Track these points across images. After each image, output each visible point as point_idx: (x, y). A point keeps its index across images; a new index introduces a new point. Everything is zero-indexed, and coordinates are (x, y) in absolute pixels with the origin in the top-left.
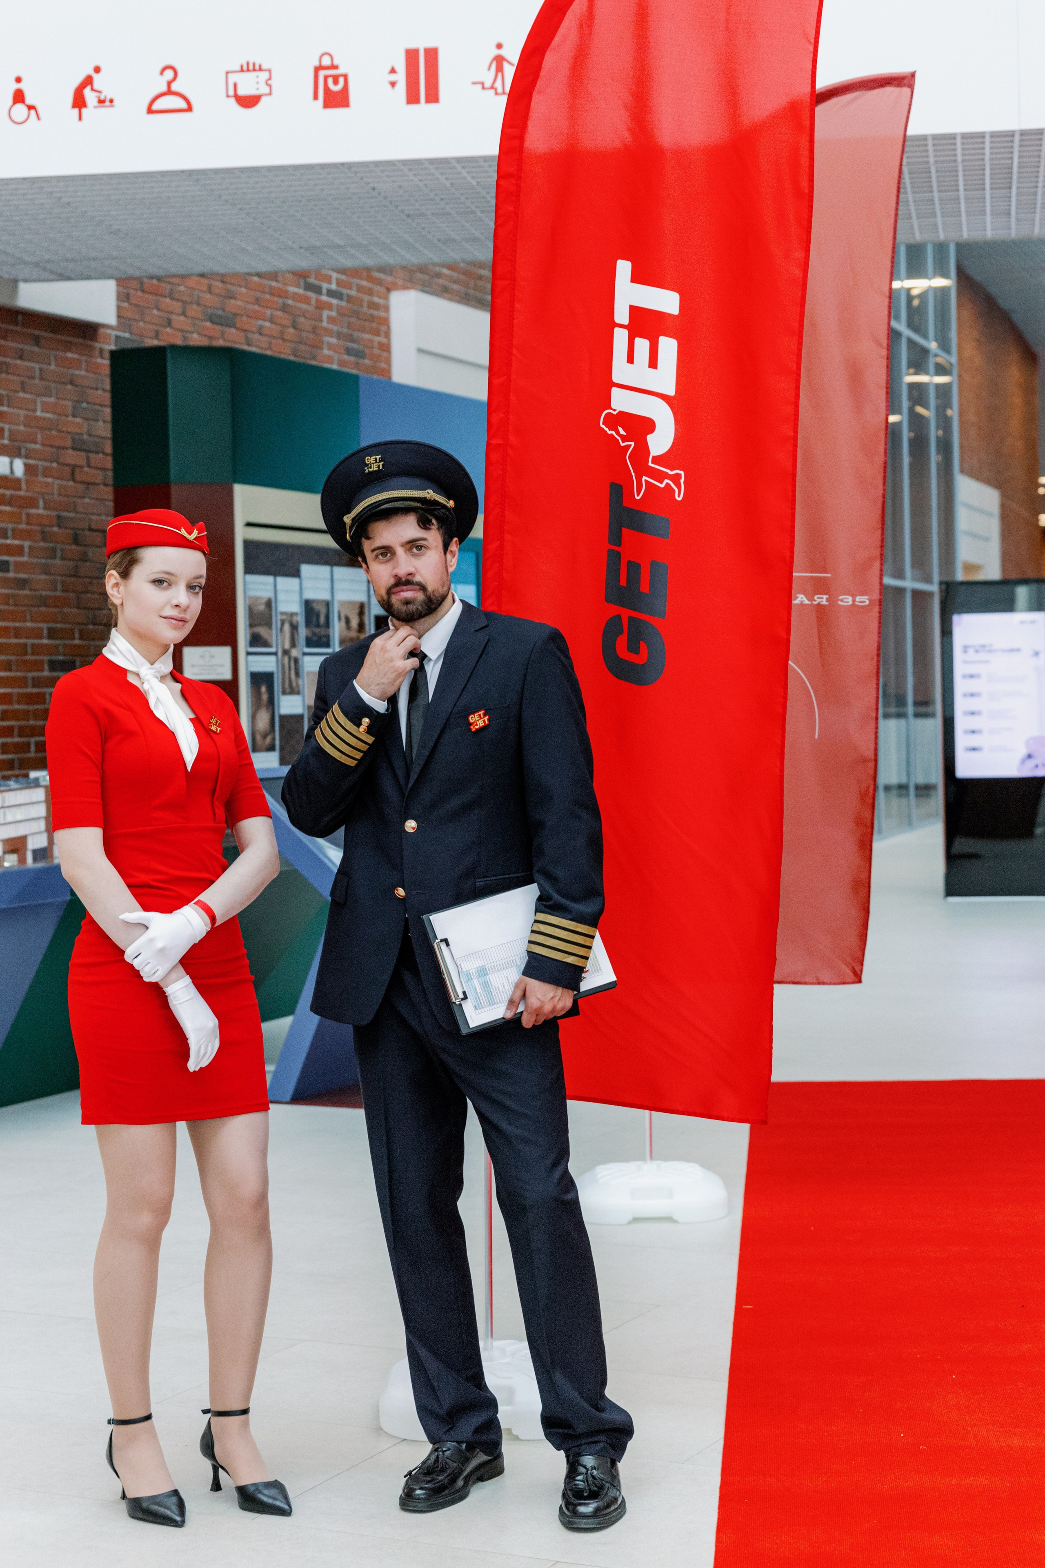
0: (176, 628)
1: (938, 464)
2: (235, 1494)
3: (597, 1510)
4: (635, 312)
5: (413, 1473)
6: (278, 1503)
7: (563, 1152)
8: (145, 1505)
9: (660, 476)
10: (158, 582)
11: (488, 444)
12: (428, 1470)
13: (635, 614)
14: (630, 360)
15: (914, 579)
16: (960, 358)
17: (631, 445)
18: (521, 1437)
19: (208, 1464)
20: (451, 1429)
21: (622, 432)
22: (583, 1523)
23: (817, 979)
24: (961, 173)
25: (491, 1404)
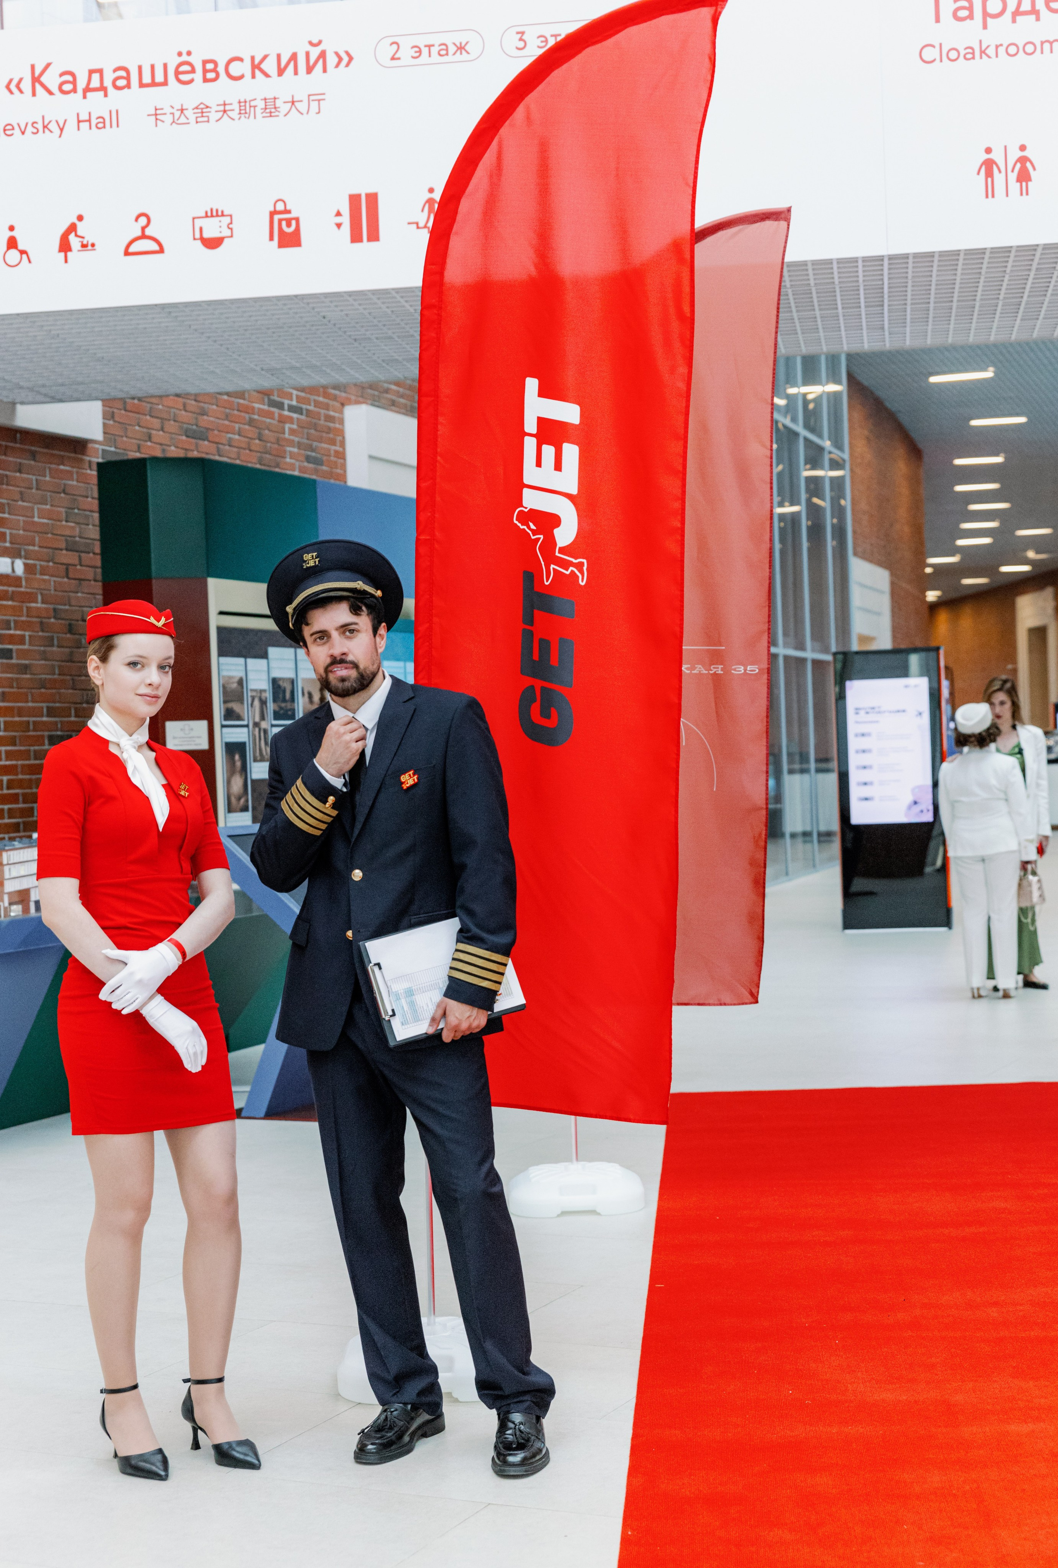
0: (150, 704)
1: (833, 548)
2: (212, 1452)
3: (525, 1459)
4: (542, 422)
5: (366, 1431)
6: (249, 1459)
7: (490, 1152)
8: (133, 1462)
9: (566, 564)
10: (133, 664)
11: (418, 539)
12: (378, 1428)
13: (546, 684)
14: (539, 464)
15: (813, 650)
16: (851, 455)
17: (540, 538)
18: (460, 1400)
19: (188, 1426)
20: (398, 1392)
21: (533, 527)
22: (512, 1471)
23: (719, 1000)
24: (838, 293)
25: (433, 1370)
